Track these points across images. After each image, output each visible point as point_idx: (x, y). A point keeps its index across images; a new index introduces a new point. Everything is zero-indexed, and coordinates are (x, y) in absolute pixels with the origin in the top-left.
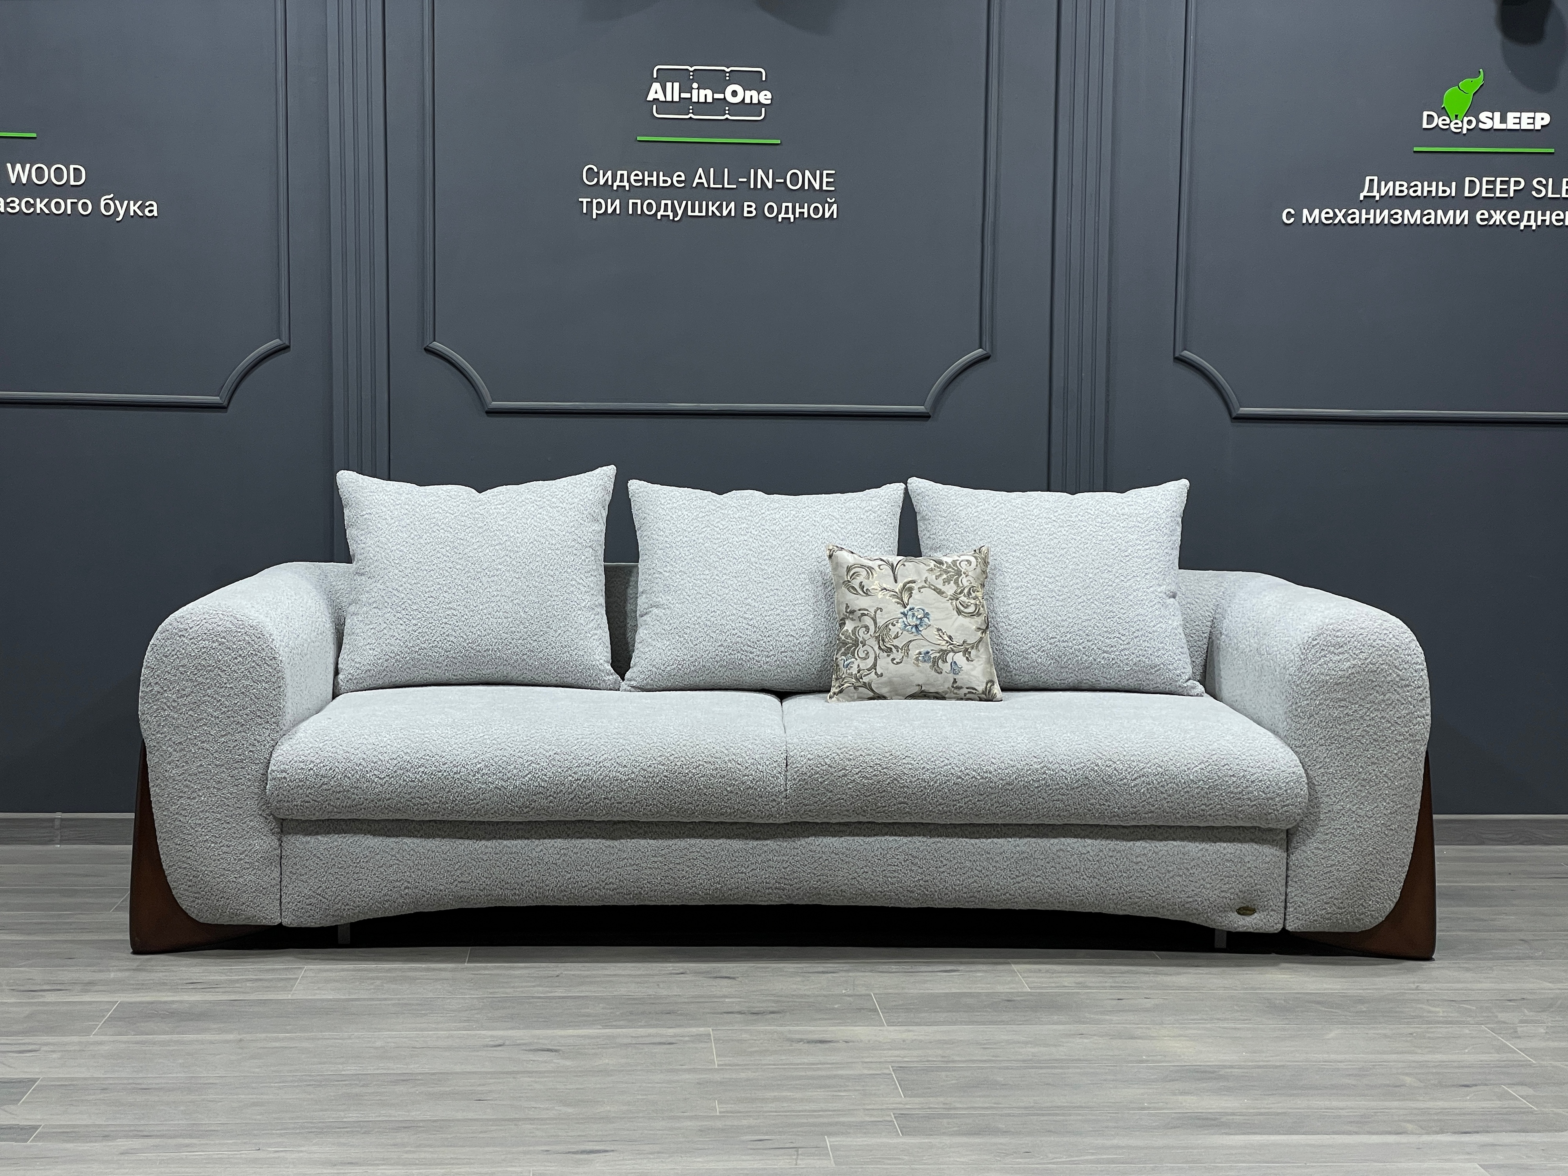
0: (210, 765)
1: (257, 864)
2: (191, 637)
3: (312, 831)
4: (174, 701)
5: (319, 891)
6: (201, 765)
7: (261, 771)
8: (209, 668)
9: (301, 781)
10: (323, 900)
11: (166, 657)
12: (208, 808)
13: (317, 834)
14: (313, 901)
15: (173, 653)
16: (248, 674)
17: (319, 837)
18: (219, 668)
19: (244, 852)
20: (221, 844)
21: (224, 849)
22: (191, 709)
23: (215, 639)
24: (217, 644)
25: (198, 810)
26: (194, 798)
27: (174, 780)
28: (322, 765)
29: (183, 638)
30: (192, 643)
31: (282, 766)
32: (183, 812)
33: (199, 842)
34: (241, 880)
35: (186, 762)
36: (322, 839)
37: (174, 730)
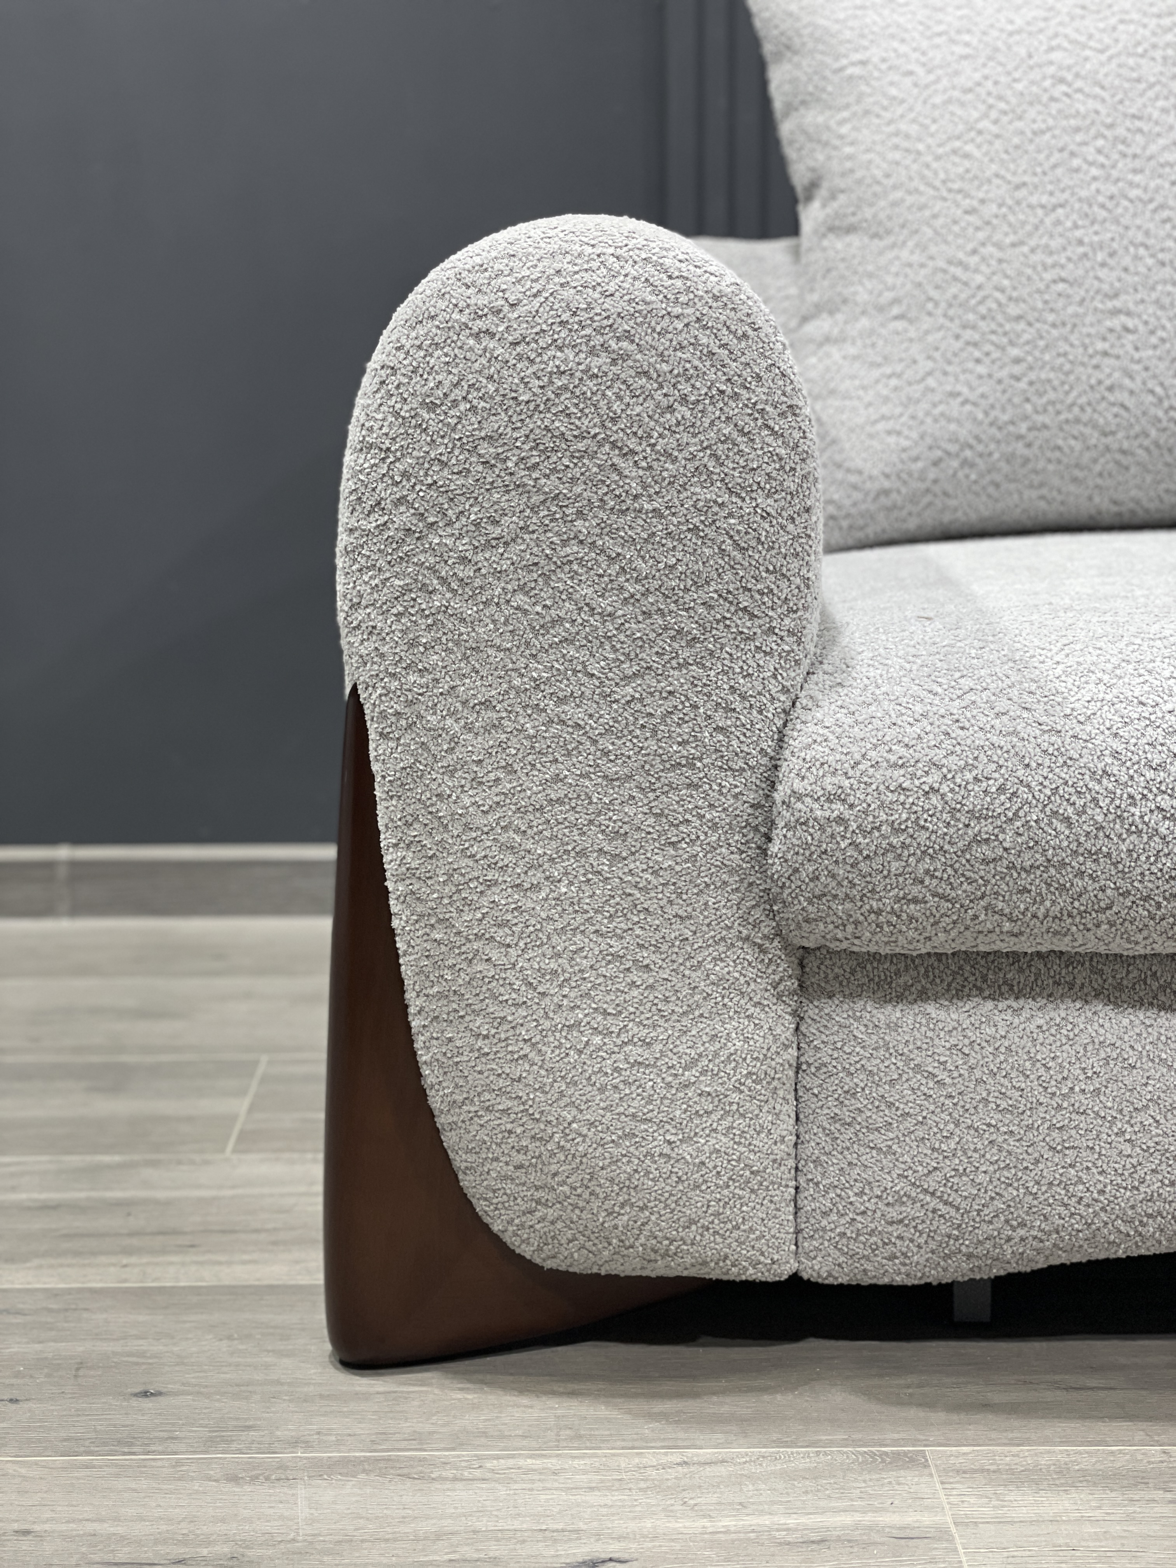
0: (587, 776)
1: (735, 1097)
2: (517, 335)
3: (907, 987)
4: (464, 560)
5: (931, 1183)
6: (557, 779)
7: (751, 797)
8: (581, 446)
9: (897, 831)
10: (944, 1209)
11: (432, 407)
12: (580, 919)
13: (923, 996)
14: (909, 1210)
15: (458, 394)
16: (711, 464)
17: (931, 1008)
18: (614, 445)
19: (694, 1062)
20: (624, 1037)
21: (635, 1052)
22: (521, 588)
23: (598, 340)
24: (604, 359)
25: (550, 928)
26: (535, 887)
27: (467, 827)
28: (969, 776)
29: (486, 341)
30: (520, 357)
31: (828, 779)
32: (500, 934)
33: (554, 1030)
34: (686, 1150)
35: (509, 769)
36: (942, 1015)
37: (465, 657)
